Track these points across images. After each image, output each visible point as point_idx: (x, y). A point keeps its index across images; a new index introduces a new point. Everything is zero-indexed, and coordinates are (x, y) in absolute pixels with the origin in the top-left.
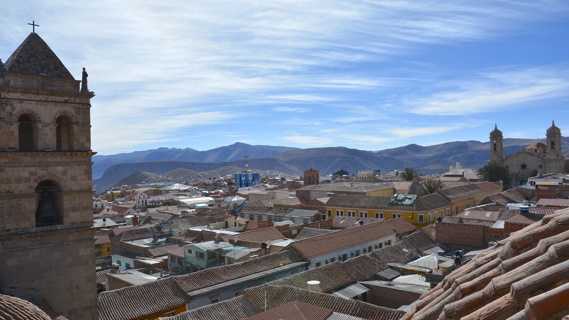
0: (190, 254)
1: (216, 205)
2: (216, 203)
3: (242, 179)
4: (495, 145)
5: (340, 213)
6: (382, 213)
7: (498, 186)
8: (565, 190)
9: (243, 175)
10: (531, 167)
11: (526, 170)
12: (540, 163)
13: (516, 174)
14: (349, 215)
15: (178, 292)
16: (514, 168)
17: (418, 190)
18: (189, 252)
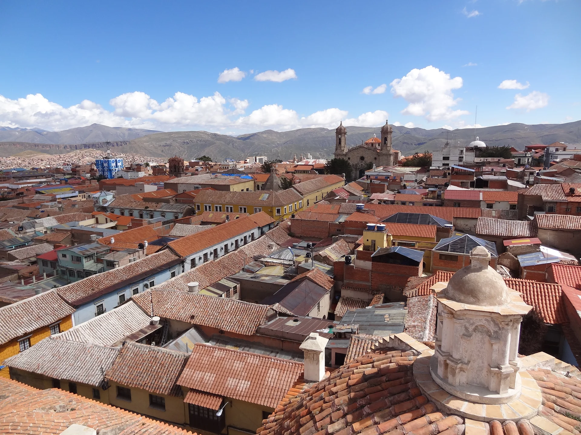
0: (64, 259)
1: (80, 196)
2: (80, 194)
3: (104, 165)
4: (340, 139)
5: (208, 207)
6: (245, 207)
7: (341, 178)
8: (392, 184)
9: (105, 161)
10: (368, 160)
11: (364, 162)
12: (375, 156)
13: (356, 165)
14: (217, 210)
15: (63, 303)
16: (354, 161)
17: (275, 182)
18: (63, 257)
